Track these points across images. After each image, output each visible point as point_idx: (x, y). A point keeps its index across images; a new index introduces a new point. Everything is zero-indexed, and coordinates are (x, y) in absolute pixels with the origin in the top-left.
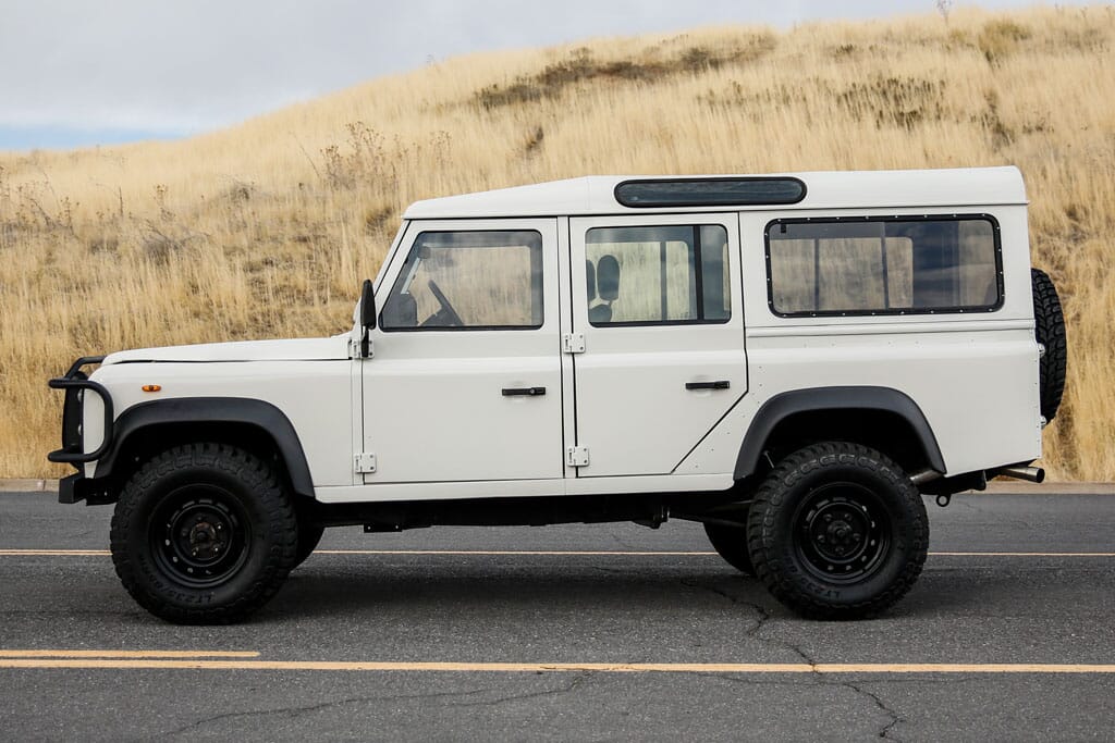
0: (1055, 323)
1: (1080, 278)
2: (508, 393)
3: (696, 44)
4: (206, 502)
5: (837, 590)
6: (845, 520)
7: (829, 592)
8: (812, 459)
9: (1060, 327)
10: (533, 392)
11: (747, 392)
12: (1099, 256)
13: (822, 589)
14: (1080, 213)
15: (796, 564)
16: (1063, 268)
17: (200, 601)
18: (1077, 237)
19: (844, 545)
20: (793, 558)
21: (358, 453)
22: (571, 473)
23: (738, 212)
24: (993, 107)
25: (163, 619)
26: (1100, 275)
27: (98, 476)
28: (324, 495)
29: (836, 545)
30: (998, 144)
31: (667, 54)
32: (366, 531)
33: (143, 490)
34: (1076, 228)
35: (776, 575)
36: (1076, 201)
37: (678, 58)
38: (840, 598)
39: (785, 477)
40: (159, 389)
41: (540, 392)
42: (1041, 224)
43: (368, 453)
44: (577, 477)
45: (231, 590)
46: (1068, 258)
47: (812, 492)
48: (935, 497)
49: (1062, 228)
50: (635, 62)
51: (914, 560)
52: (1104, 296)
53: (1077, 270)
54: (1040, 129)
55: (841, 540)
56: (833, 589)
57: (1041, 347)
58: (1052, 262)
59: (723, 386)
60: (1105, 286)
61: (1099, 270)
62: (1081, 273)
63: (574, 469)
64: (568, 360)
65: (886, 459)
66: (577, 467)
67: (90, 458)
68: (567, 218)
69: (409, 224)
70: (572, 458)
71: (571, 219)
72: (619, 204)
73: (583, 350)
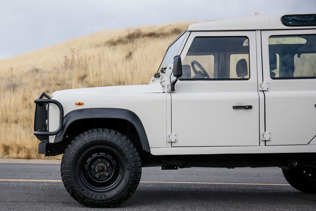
2: (235, 108)
3: (175, 28)
4: (102, 154)
10: (247, 107)
17: (101, 197)
21: (170, 133)
22: (262, 143)
25: (84, 205)
27: (56, 142)
28: (154, 152)
31: (166, 30)
32: (162, 169)
33: (76, 148)
37: (170, 31)
40: (83, 104)
43: (173, 133)
44: (265, 145)
45: (114, 192)
50: (156, 33)
63: (264, 142)
64: (261, 94)
66: (265, 141)
67: (52, 134)
68: (260, 31)
69: (190, 33)
70: (263, 137)
71: (262, 31)
72: (283, 25)
73: (268, 90)
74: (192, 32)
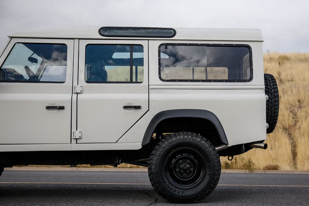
0: (275, 92)
1: (301, 118)
2: (48, 108)
5: (183, 191)
6: (187, 163)
7: (179, 192)
8: (174, 138)
9: (277, 93)
10: (58, 108)
11: (148, 110)
12: (306, 112)
13: (177, 191)
14: (301, 101)
15: (166, 181)
16: (296, 115)
18: (300, 107)
19: (187, 173)
20: (165, 178)
22: (74, 141)
23: (148, 40)
24: (279, 76)
26: (306, 117)
29: (183, 173)
30: (280, 84)
34: (300, 105)
35: (157, 185)
36: (300, 98)
38: (183, 194)
39: (162, 144)
41: (62, 108)
42: (291, 104)
44: (77, 143)
46: (297, 113)
47: (174, 151)
48: (228, 156)
49: (296, 105)
51: (214, 179)
52: (307, 122)
53: (300, 116)
54: (291, 80)
55: (185, 171)
56: (181, 190)
57: (267, 96)
58: (293, 114)
59: (138, 108)
60: (307, 120)
61: (306, 116)
62: (301, 117)
63: (76, 140)
64: (75, 96)
65: (204, 138)
66: (77, 139)
68: (78, 40)
69: (11, 39)
70: (74, 135)
71: (80, 40)
72: (100, 35)
73: (81, 92)
74: (13, 38)
